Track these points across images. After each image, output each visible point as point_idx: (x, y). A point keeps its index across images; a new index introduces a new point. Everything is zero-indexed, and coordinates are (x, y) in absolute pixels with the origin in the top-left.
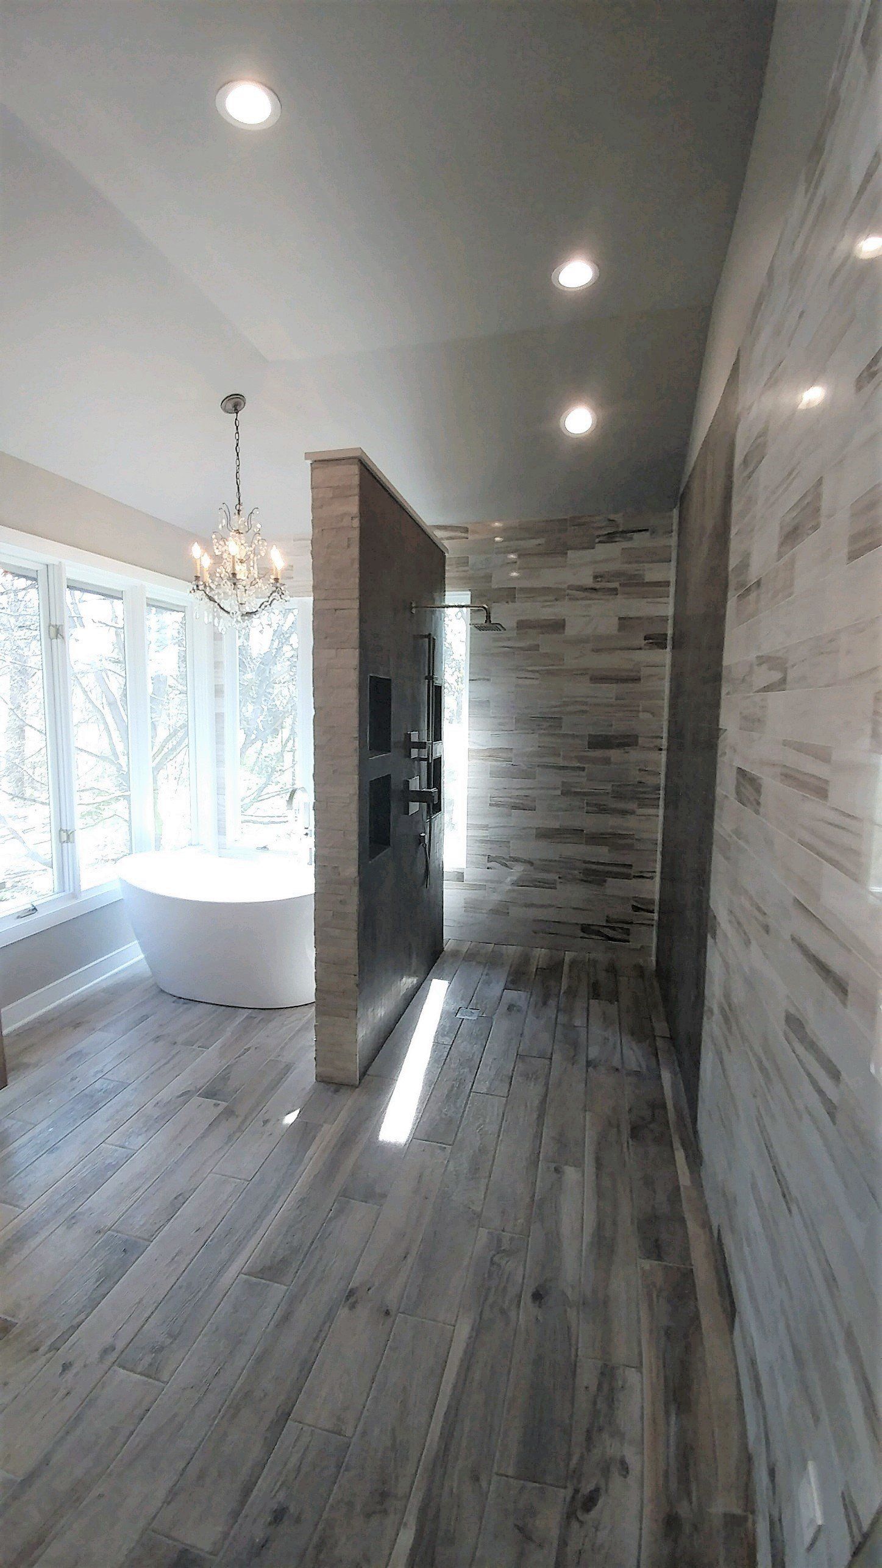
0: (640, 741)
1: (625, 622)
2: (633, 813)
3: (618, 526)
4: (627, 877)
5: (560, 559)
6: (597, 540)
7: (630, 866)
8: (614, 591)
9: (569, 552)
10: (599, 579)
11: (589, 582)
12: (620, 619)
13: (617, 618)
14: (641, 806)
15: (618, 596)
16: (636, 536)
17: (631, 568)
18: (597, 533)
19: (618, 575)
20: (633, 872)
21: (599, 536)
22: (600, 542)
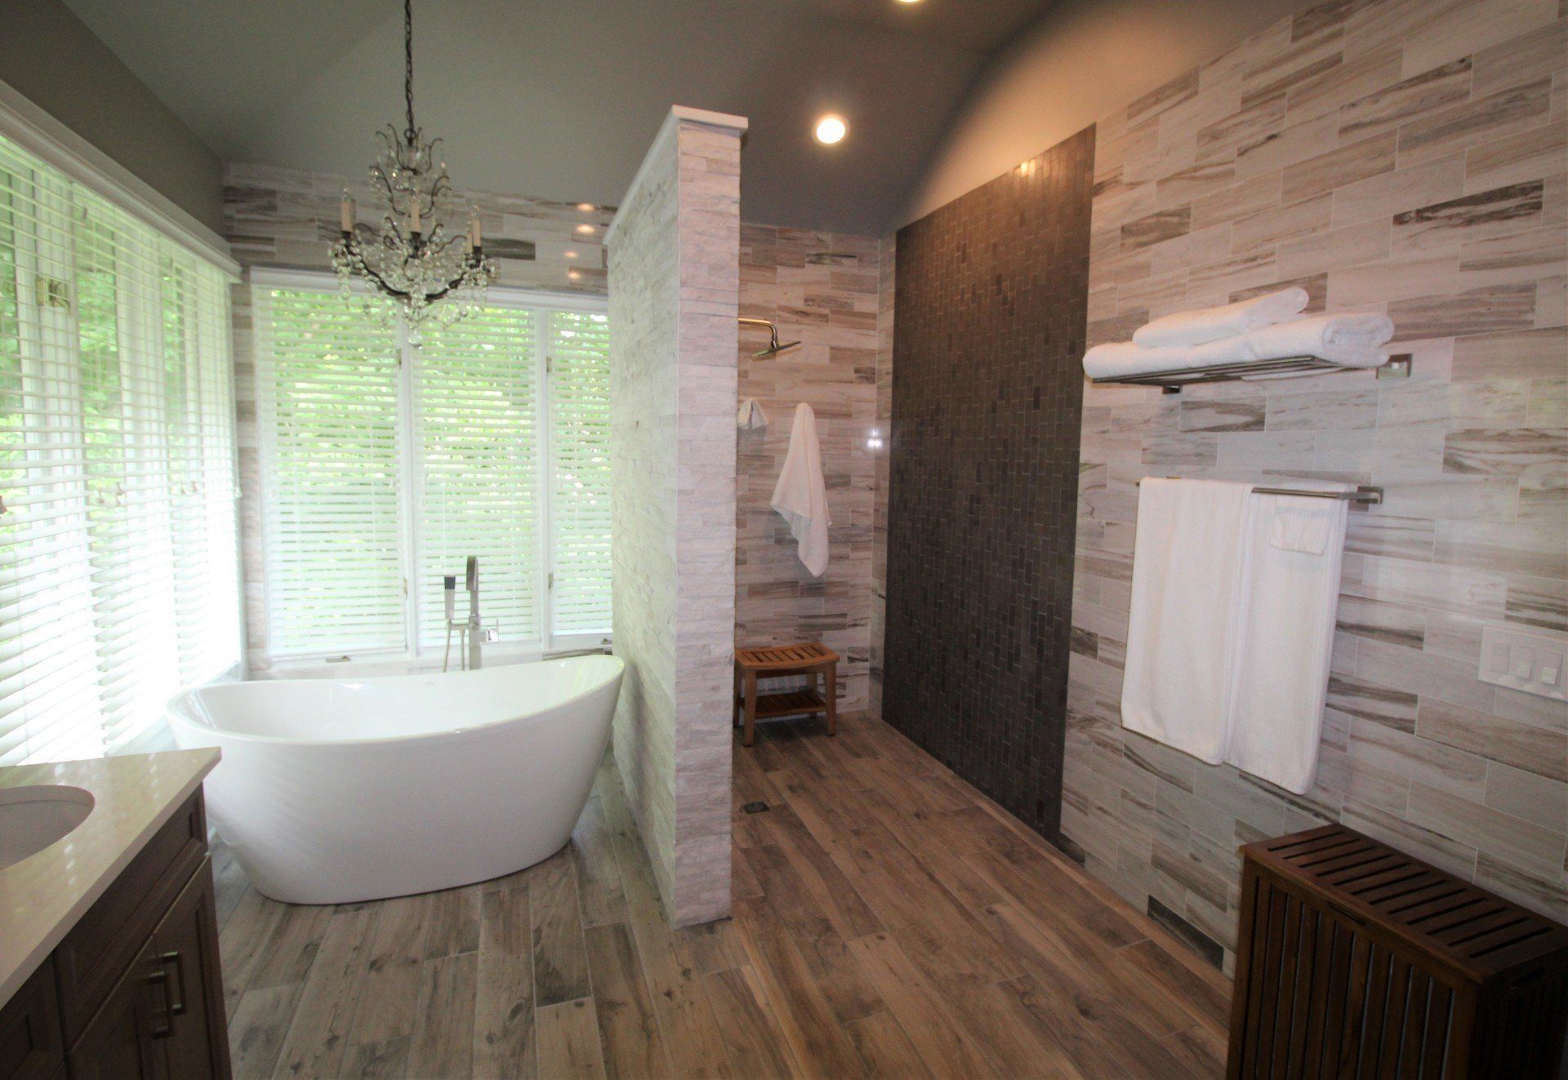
0: (853, 480)
1: (837, 354)
2: (847, 558)
3: (827, 248)
4: (842, 627)
5: (768, 274)
6: (807, 259)
7: (844, 615)
8: (824, 318)
9: (780, 269)
10: (810, 303)
11: (800, 305)
12: (832, 348)
13: (828, 349)
14: (855, 549)
15: (830, 323)
16: (845, 261)
17: (841, 295)
18: (808, 251)
19: (830, 300)
20: (848, 620)
21: (808, 255)
22: (810, 262)
